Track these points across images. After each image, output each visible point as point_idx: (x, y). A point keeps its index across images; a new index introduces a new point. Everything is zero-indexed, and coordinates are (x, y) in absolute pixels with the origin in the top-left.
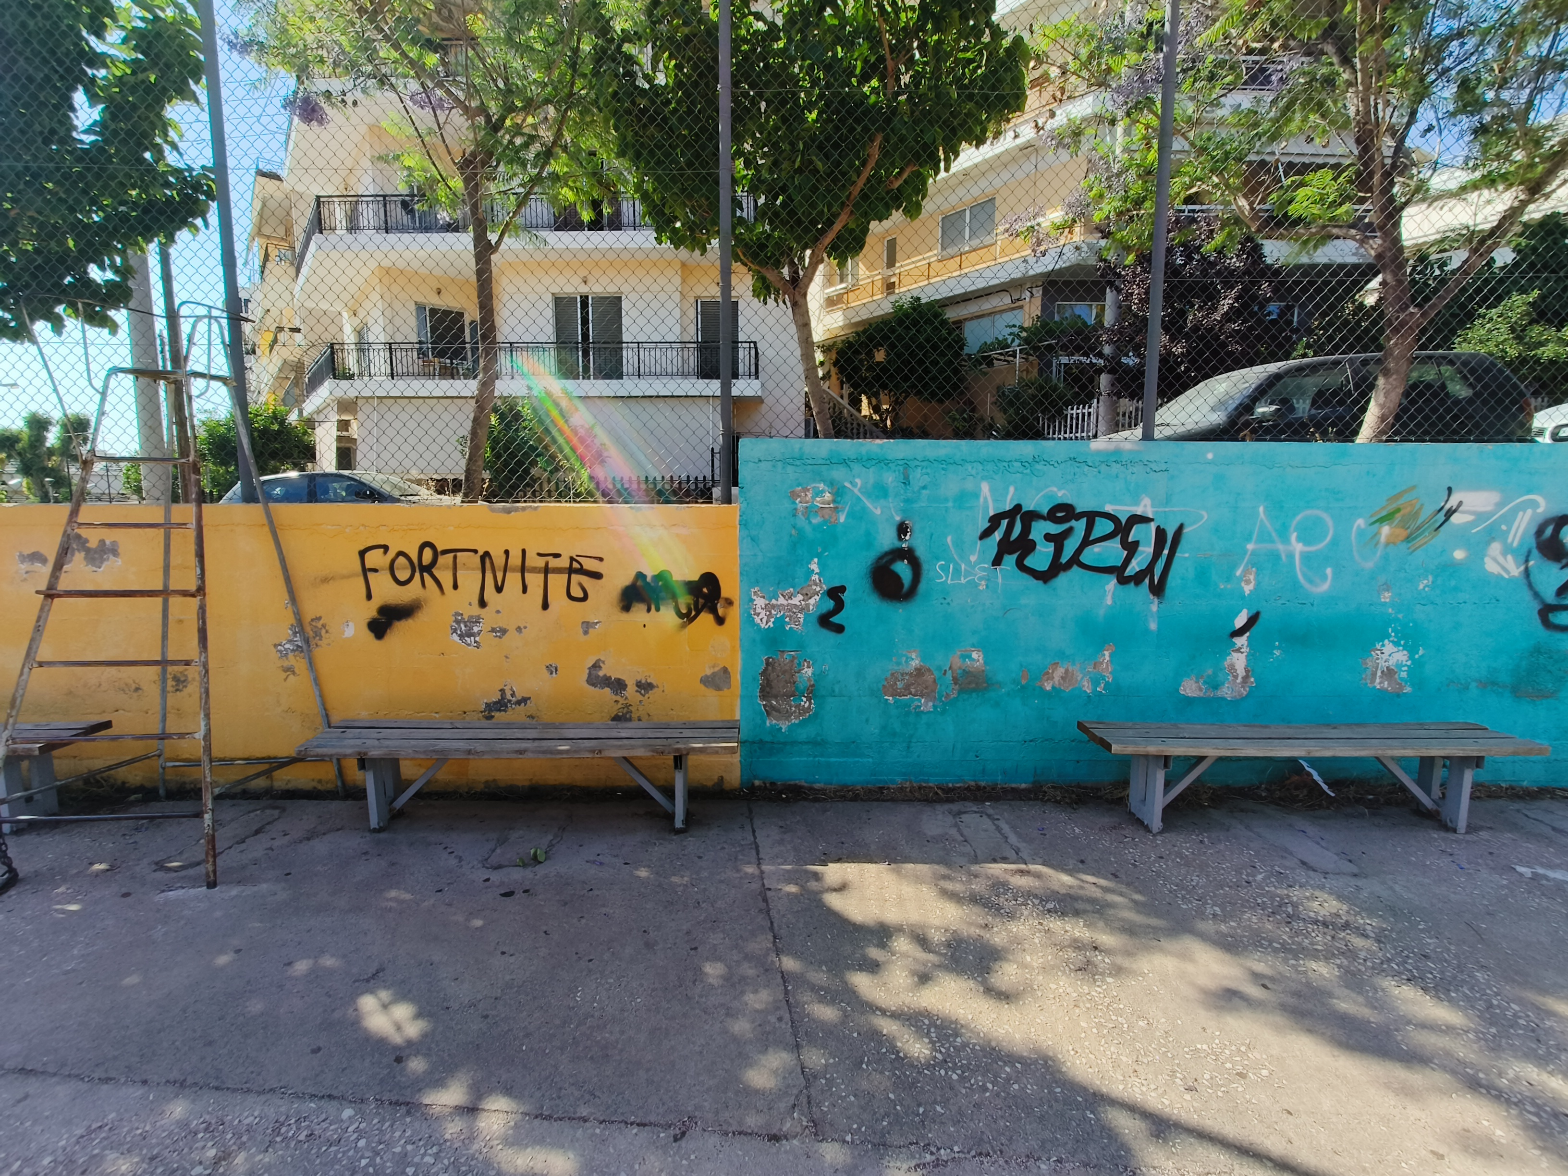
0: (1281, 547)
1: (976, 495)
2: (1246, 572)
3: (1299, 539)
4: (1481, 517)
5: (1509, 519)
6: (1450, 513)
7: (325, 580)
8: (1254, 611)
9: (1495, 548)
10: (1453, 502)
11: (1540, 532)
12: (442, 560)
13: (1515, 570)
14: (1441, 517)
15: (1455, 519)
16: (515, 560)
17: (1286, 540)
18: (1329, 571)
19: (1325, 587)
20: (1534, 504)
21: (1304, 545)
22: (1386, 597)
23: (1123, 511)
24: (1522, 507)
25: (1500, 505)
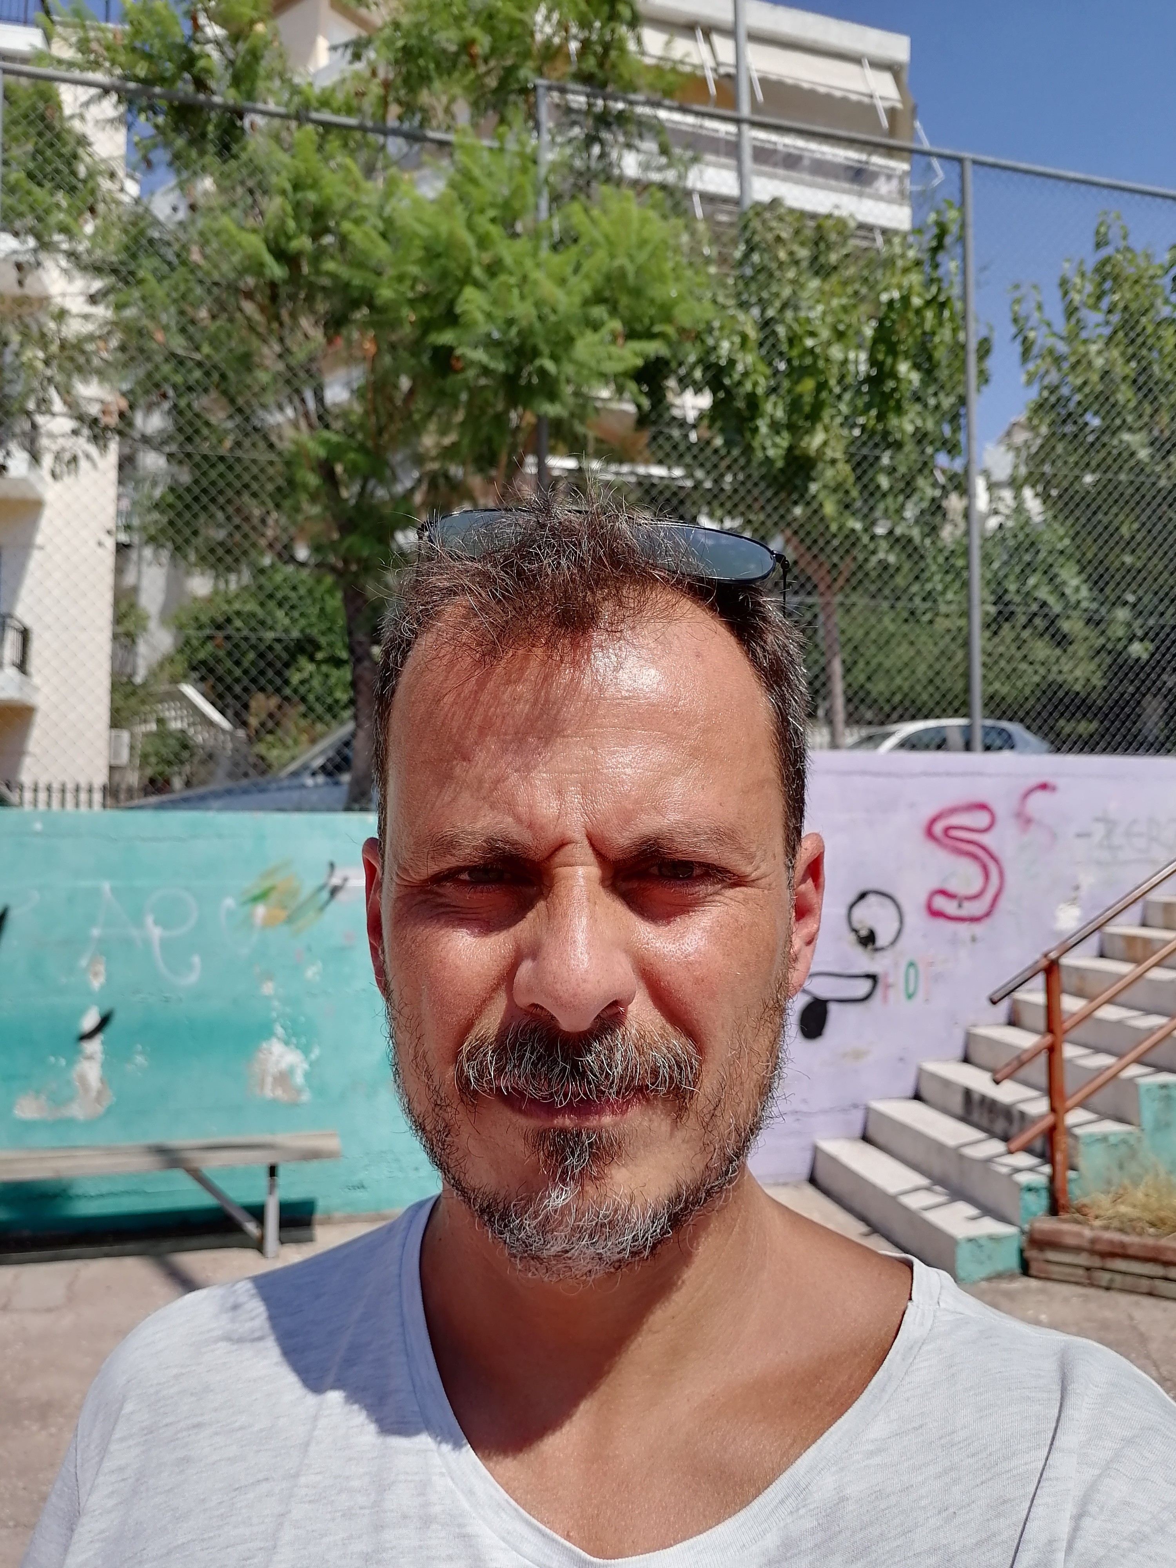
0: (134, 932)
2: (93, 962)
3: (156, 923)
8: (106, 1008)
10: (336, 881)
15: (342, 896)
17: (139, 923)
18: (196, 960)
19: (192, 978)
22: (268, 988)
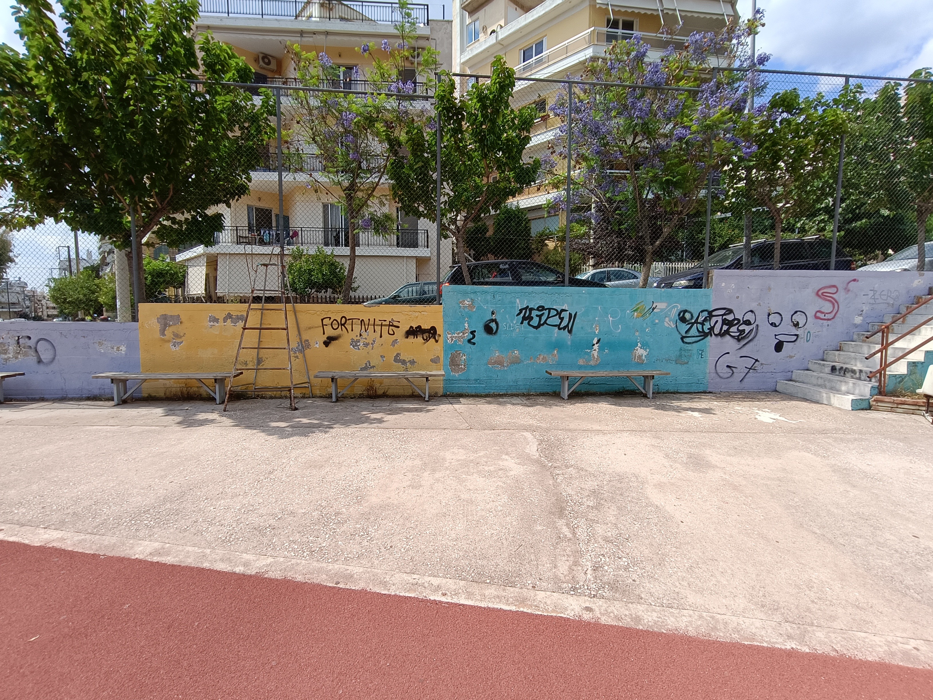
0: (606, 319)
1: (515, 303)
2: (596, 326)
3: (611, 317)
4: (662, 310)
5: (670, 310)
6: (654, 309)
7: (310, 328)
8: (599, 338)
9: (667, 319)
10: (654, 306)
11: (679, 315)
12: (348, 322)
13: (673, 326)
14: (651, 310)
15: (655, 310)
16: (372, 322)
17: (607, 317)
18: (620, 326)
19: (619, 331)
20: (677, 306)
21: (613, 318)
22: (637, 334)
23: (559, 309)
24: (674, 307)
25: (667, 307)
